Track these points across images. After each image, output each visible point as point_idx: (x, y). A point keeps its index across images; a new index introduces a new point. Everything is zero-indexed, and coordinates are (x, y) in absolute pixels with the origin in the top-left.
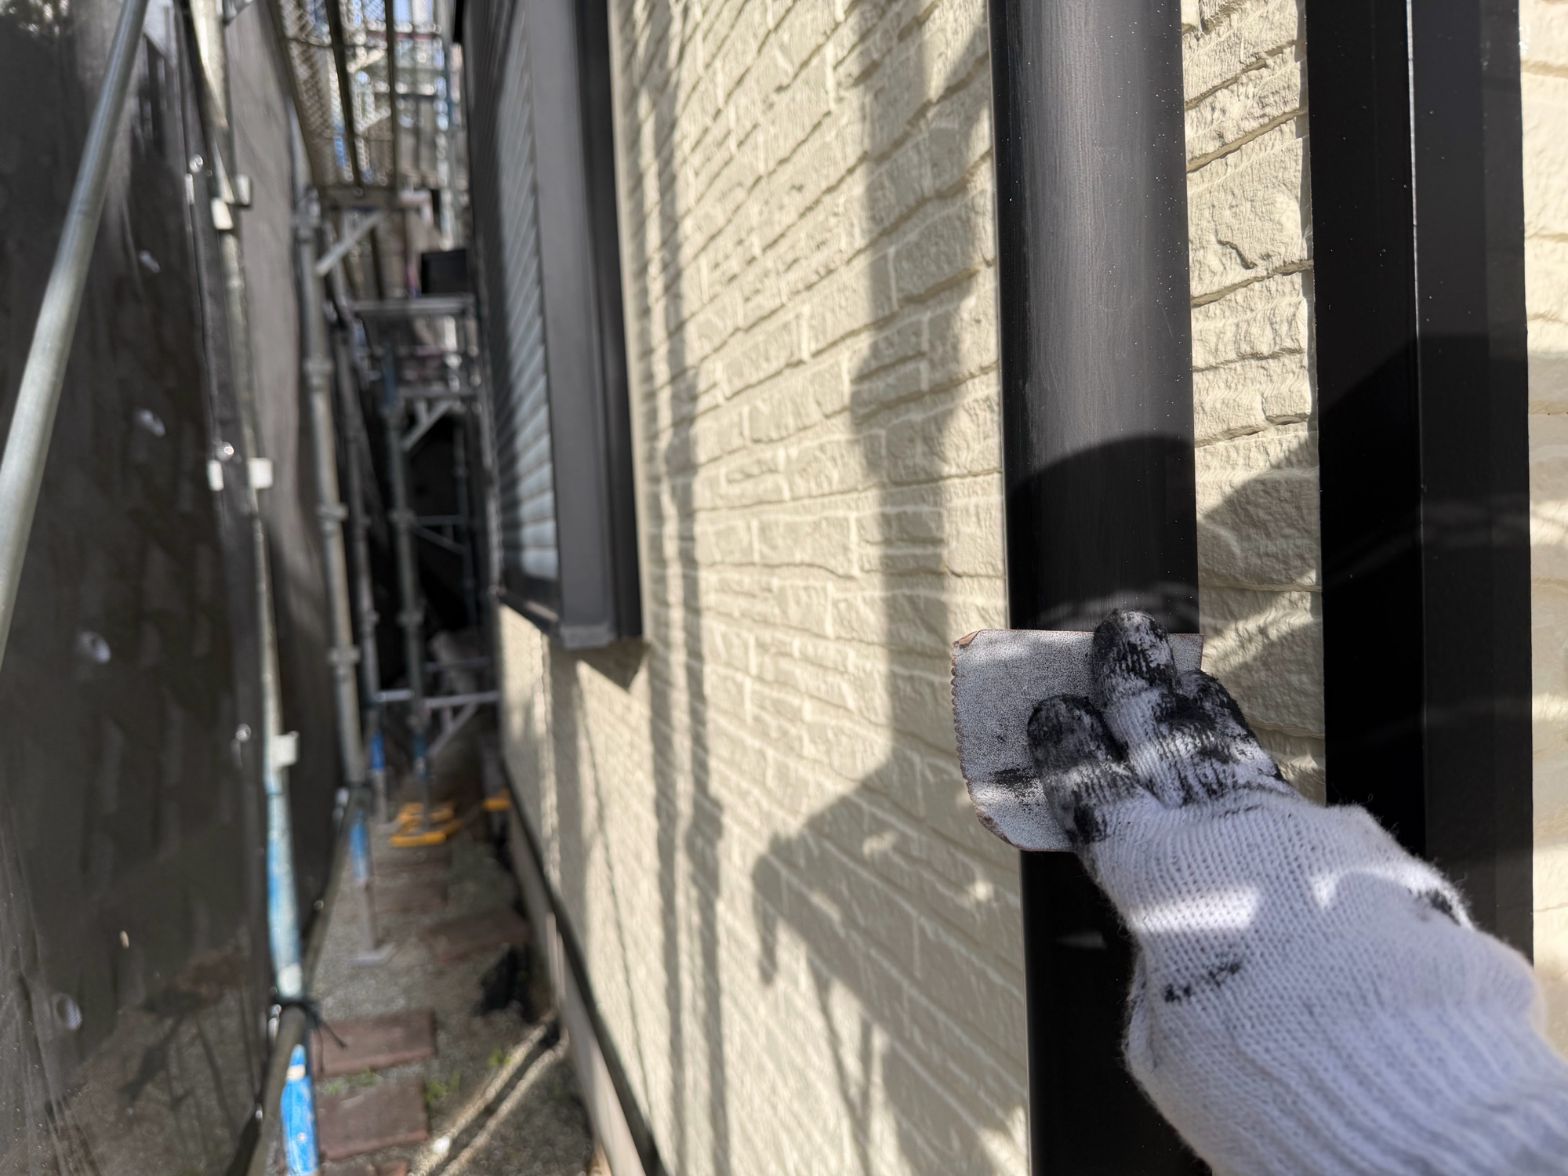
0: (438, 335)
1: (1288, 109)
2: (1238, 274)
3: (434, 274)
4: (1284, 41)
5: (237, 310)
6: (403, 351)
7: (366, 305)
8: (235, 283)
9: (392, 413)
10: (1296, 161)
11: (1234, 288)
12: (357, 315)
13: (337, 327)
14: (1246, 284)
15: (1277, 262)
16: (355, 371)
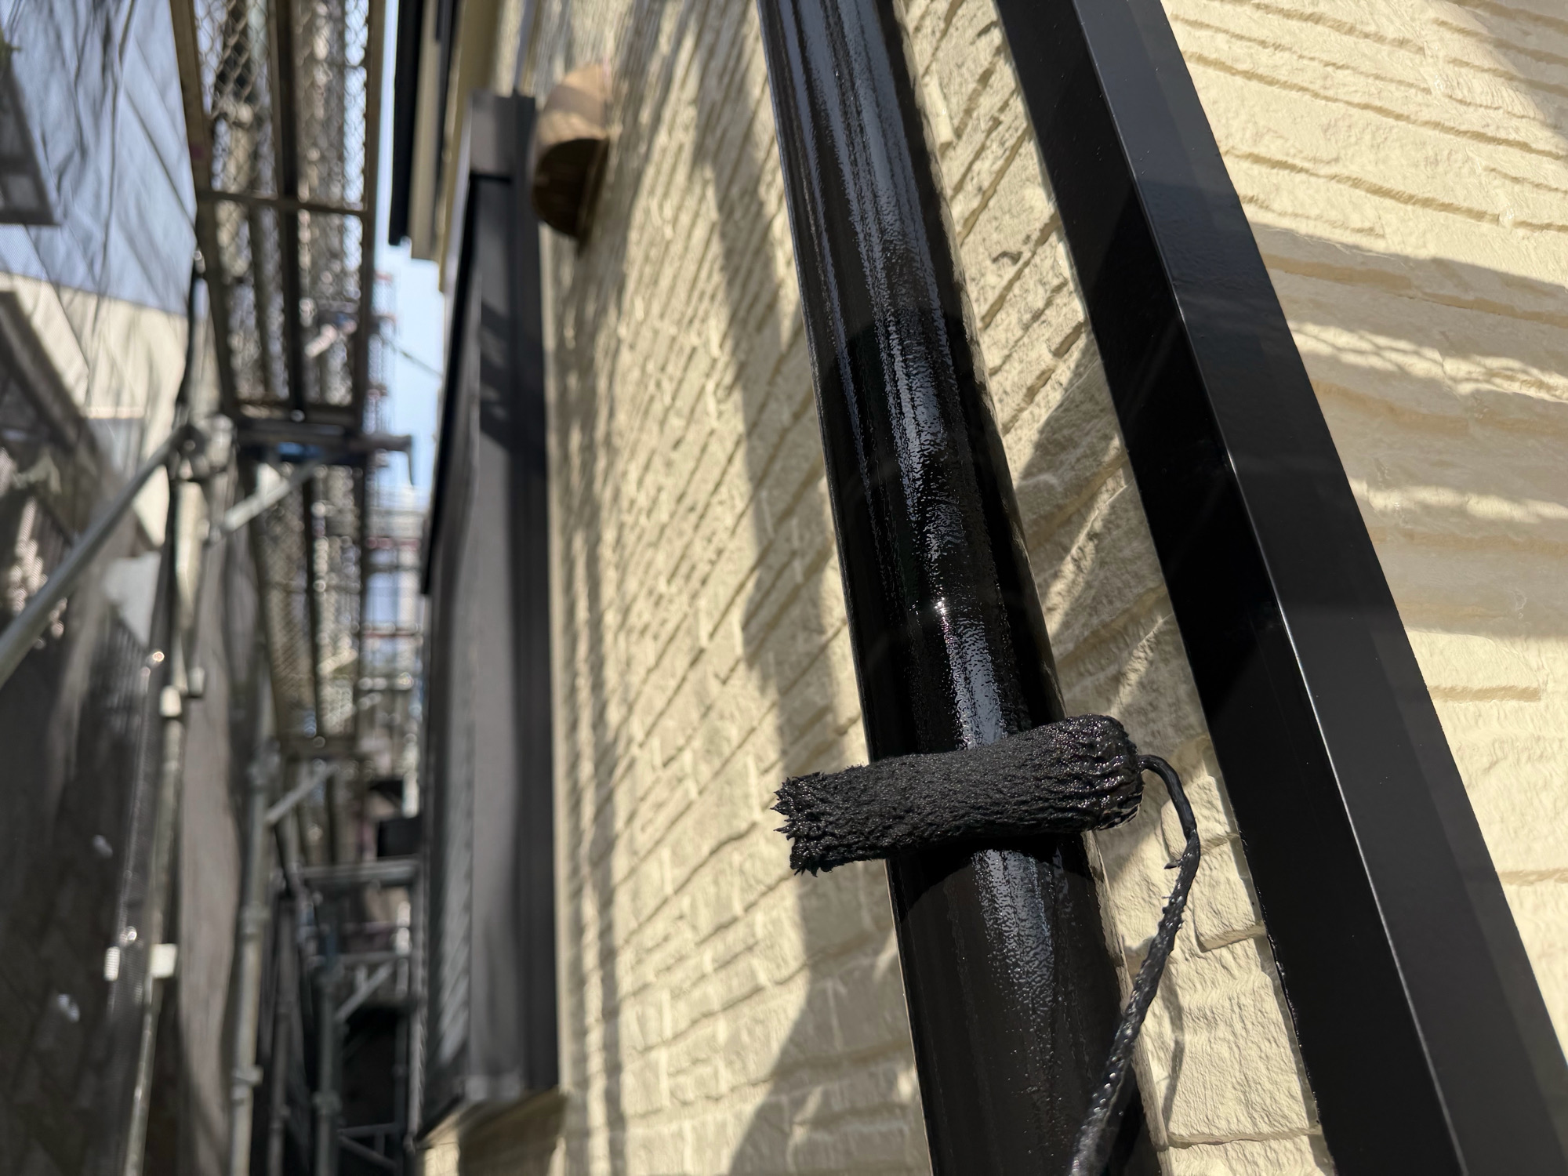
0: (389, 912)
1: (1020, 132)
2: (1010, 271)
3: (391, 839)
4: (1007, 95)
5: (168, 793)
6: (350, 927)
7: (317, 870)
8: (172, 766)
9: (328, 984)
10: (1032, 158)
11: (1009, 287)
12: (307, 883)
13: (284, 900)
14: (1018, 276)
15: (1035, 236)
16: (299, 952)
